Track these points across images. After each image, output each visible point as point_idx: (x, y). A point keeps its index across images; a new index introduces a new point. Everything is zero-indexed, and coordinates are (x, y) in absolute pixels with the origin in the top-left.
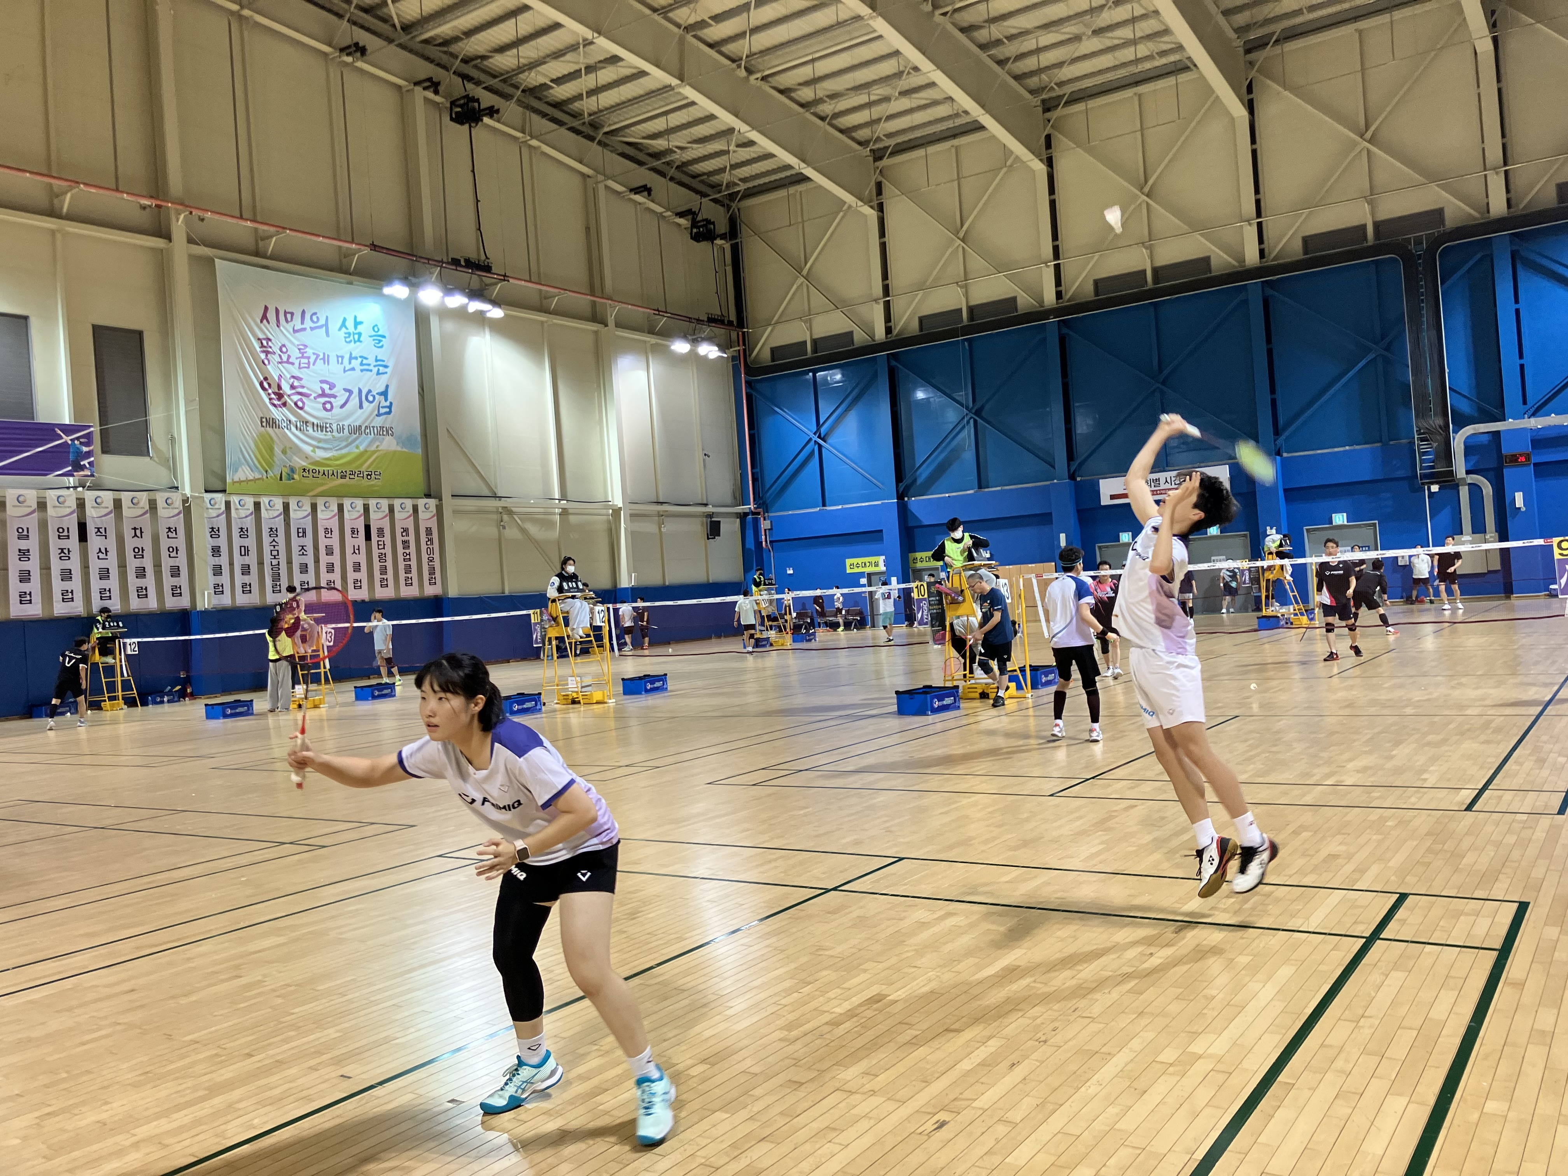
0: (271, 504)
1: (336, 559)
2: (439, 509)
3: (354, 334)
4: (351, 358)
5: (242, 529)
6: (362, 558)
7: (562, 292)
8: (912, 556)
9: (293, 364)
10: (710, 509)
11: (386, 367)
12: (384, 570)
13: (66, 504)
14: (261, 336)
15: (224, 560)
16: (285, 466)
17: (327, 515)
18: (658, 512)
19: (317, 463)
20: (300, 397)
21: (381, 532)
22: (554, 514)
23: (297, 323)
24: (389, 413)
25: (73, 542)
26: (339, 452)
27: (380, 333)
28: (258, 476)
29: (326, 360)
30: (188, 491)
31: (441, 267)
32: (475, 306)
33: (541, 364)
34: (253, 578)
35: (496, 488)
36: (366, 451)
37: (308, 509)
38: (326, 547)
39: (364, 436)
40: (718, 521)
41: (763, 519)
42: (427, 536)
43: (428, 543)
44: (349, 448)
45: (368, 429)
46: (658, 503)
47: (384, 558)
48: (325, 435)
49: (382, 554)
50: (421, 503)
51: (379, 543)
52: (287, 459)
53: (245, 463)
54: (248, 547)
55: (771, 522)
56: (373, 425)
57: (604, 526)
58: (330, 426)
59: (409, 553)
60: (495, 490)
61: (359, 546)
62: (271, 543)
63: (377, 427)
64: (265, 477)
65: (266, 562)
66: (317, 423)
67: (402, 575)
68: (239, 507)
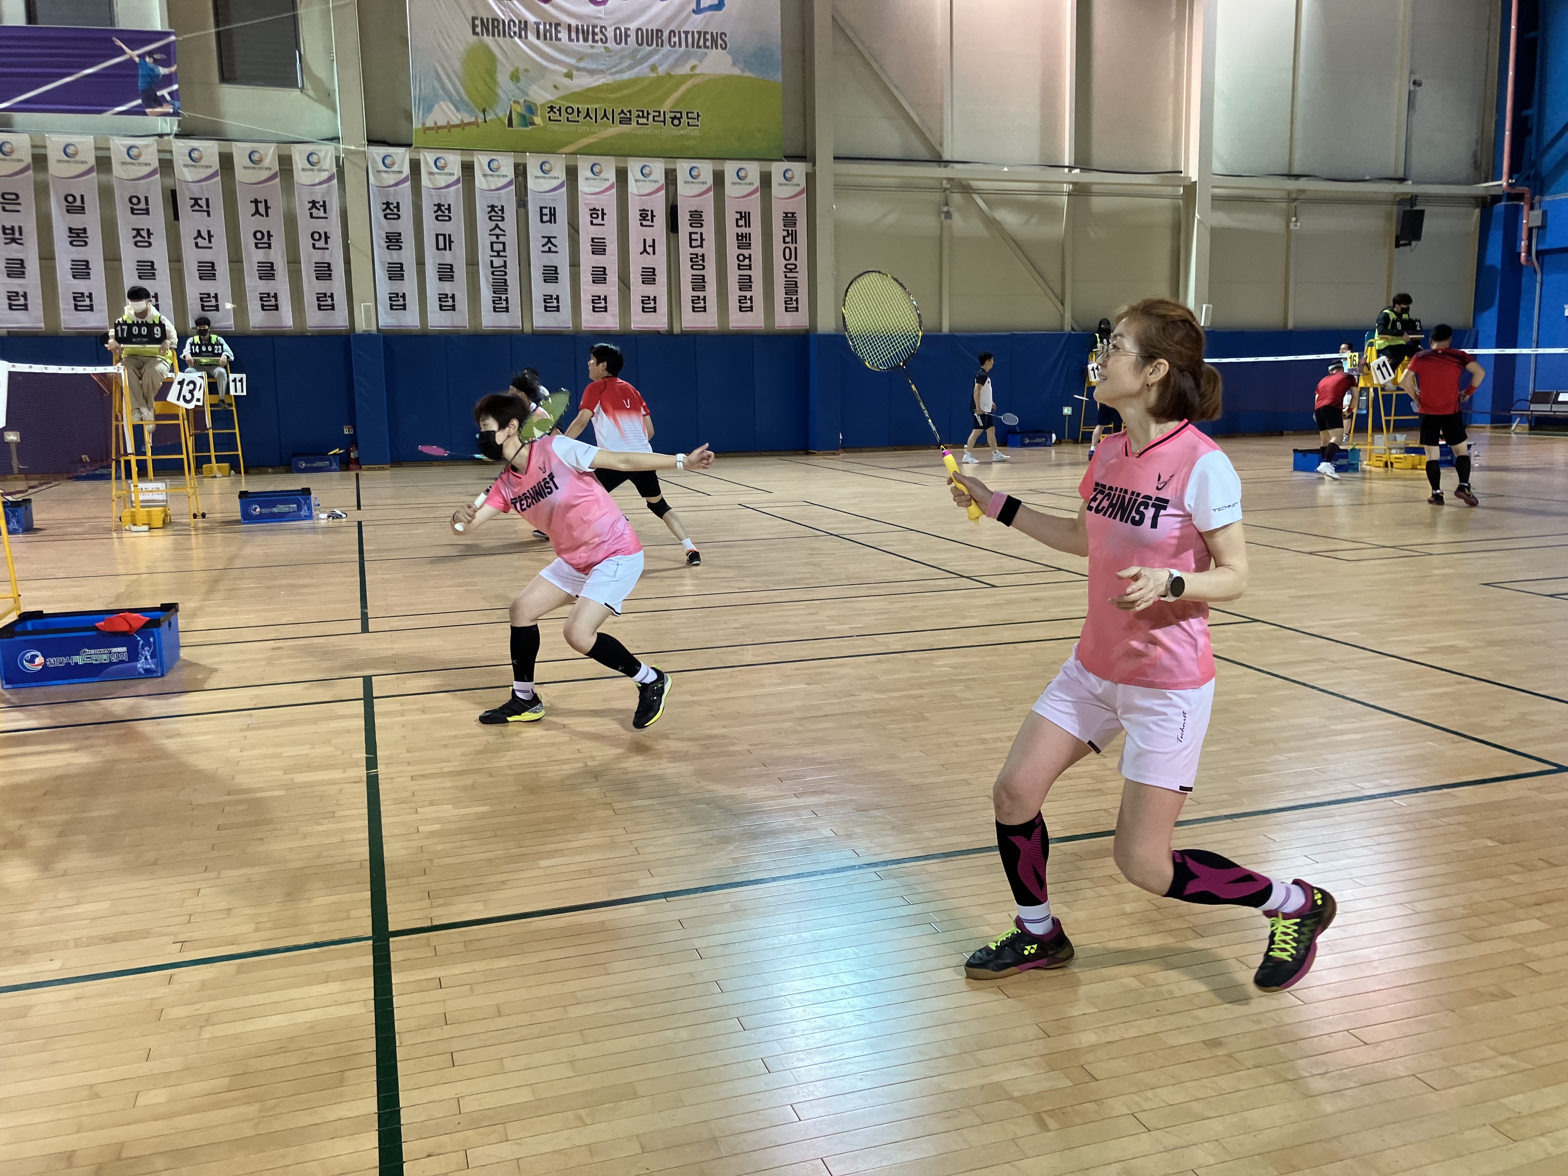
0: (494, 165)
1: (610, 261)
2: (810, 179)
5: (439, 206)
6: (659, 261)
10: (1408, 188)
12: (699, 283)
13: (142, 160)
15: (407, 256)
16: (516, 102)
17: (595, 187)
18: (1289, 193)
19: (574, 96)
21: (696, 218)
22: (1060, 193)
25: (156, 221)
26: (617, 77)
28: (468, 119)
34: (459, 287)
35: (942, 145)
36: (669, 75)
37: (561, 173)
38: (593, 239)
39: (667, 47)
40: (1423, 212)
41: (1526, 208)
42: (785, 226)
43: (787, 239)
44: (636, 70)
45: (675, 36)
46: (1290, 176)
47: (701, 262)
48: (592, 47)
49: (697, 255)
50: (777, 169)
51: (694, 236)
52: (519, 89)
53: (446, 97)
54: (450, 235)
55: (1544, 214)
56: (685, 29)
57: (1166, 218)
58: (601, 31)
59: (750, 255)
60: (938, 148)
61: (654, 240)
62: (491, 231)
63: (693, 32)
64: (480, 120)
65: (483, 261)
66: (577, 26)
67: (734, 293)
68: (435, 170)
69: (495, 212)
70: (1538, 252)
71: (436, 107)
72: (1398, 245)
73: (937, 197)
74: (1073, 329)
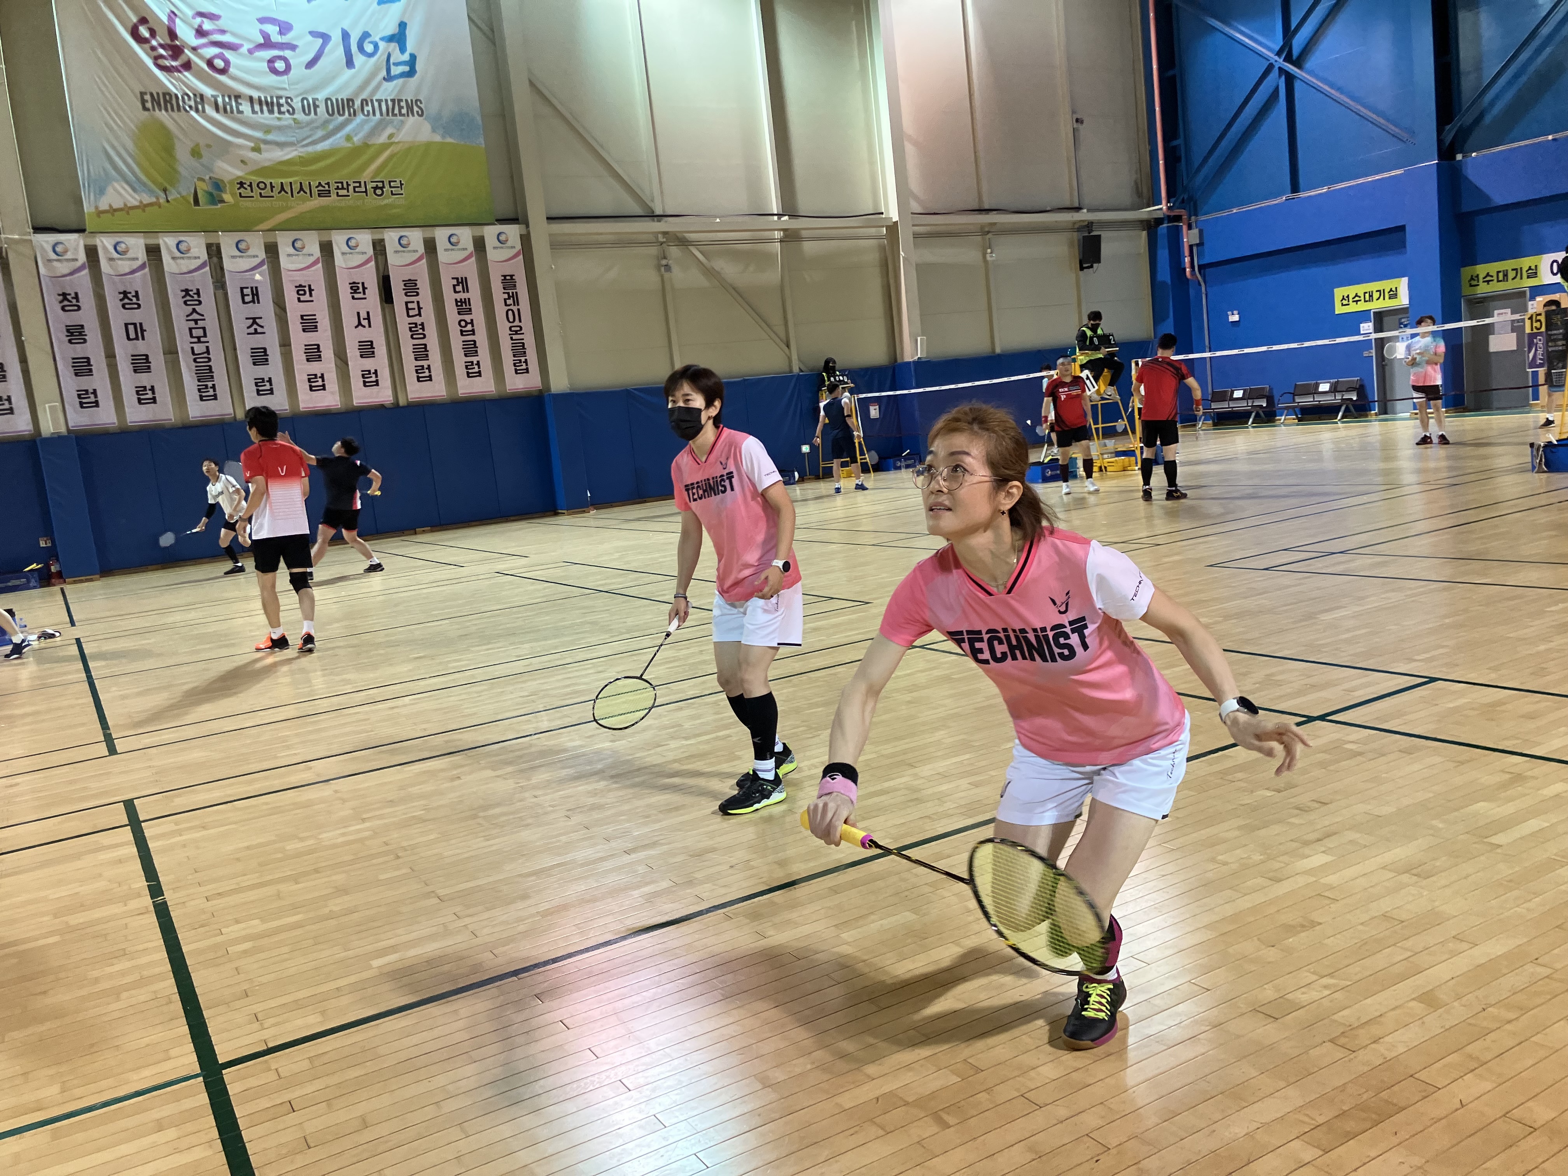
0: (183, 247)
1: (323, 337)
2: (526, 240)
5: (125, 294)
6: (376, 334)
8: (1467, 272)
10: (1084, 216)
12: (422, 353)
15: (93, 348)
16: (201, 179)
17: (299, 263)
18: (982, 227)
19: (265, 171)
20: (215, 51)
21: (411, 287)
22: (771, 240)
24: (410, 73)
26: (310, 149)
28: (147, 200)
34: (157, 378)
35: (653, 200)
36: (366, 146)
37: (259, 251)
38: (302, 316)
39: (360, 117)
40: (1099, 236)
41: (1185, 228)
42: (504, 288)
43: (509, 302)
44: (330, 141)
45: (367, 105)
46: (981, 211)
47: (421, 331)
48: (279, 119)
49: (416, 324)
50: (490, 232)
51: (410, 306)
52: (203, 165)
53: (119, 178)
54: (141, 324)
55: (1201, 232)
56: (377, 96)
57: (873, 257)
58: (287, 103)
59: (472, 320)
60: (650, 204)
61: (368, 313)
62: (188, 316)
63: (386, 101)
64: (162, 201)
65: (183, 350)
66: (260, 98)
67: (459, 359)
68: (116, 255)
69: (190, 296)
70: (1199, 266)
71: (110, 190)
72: (1082, 268)
73: (653, 250)
74: (801, 371)
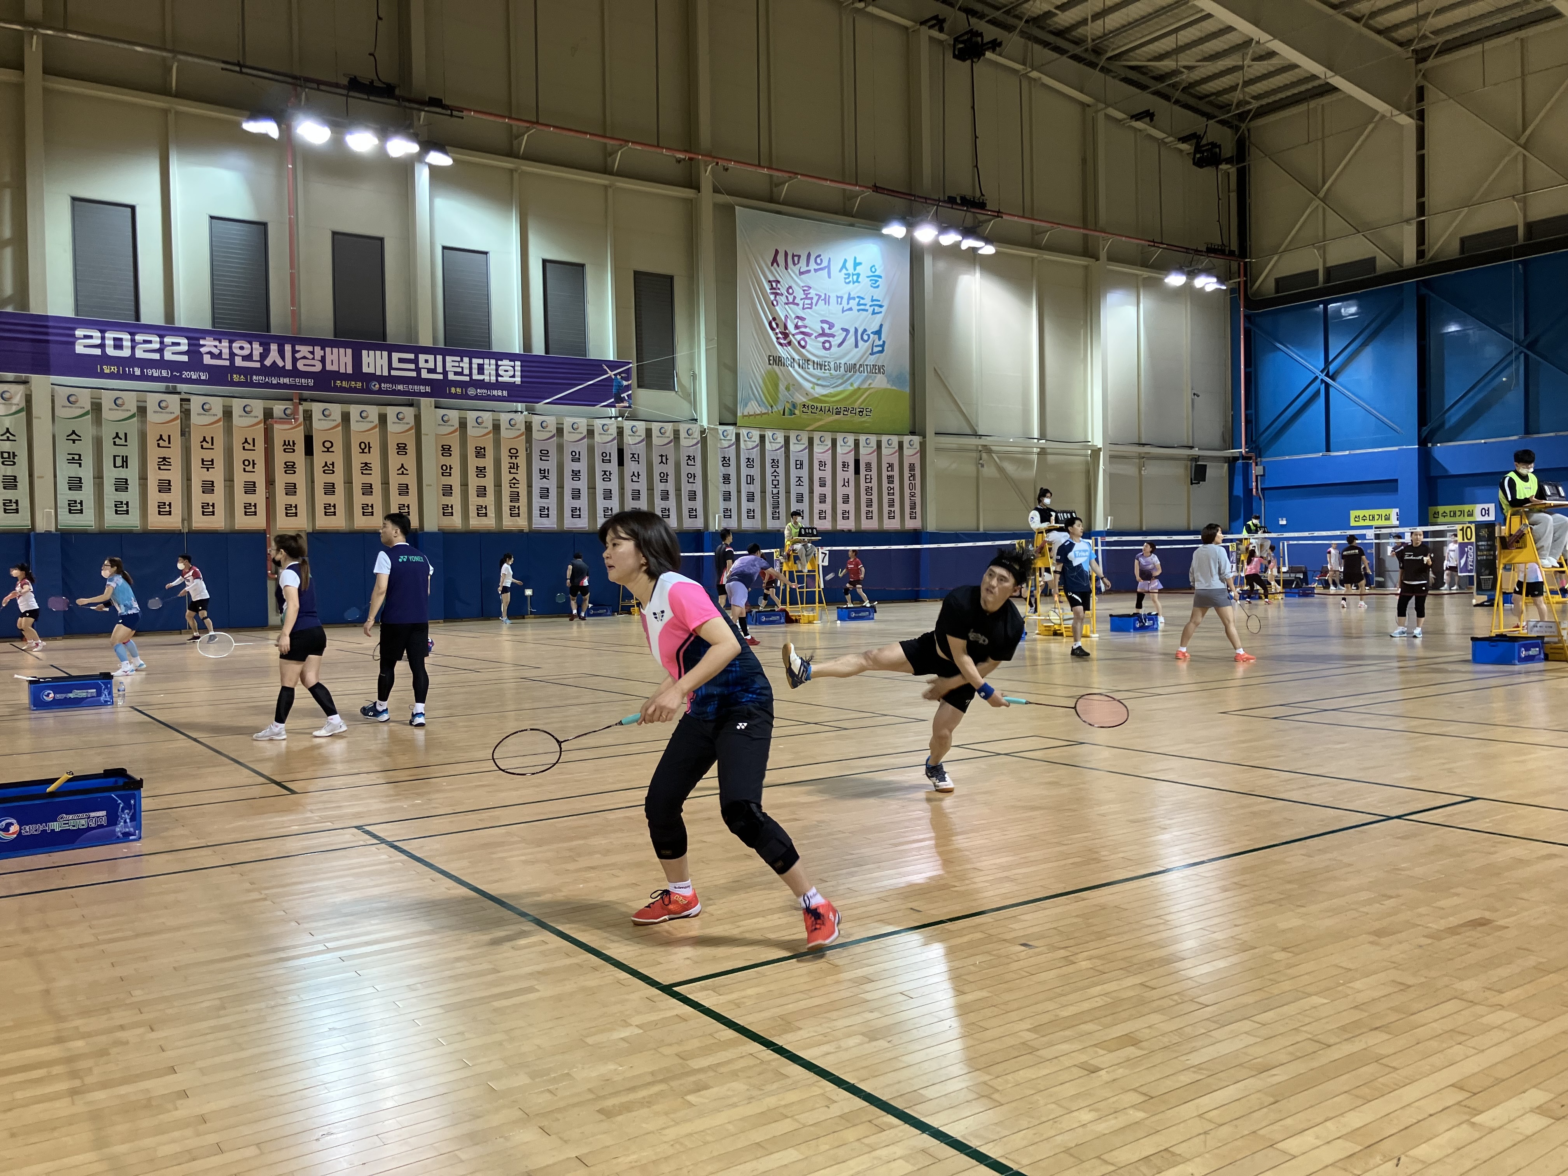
0: (775, 436)
1: (828, 490)
2: (923, 445)
3: (853, 275)
4: (849, 299)
5: (748, 459)
6: (851, 491)
7: (1055, 226)
8: (1432, 509)
9: (798, 305)
10: (1196, 452)
11: (881, 306)
12: (869, 504)
13: (609, 432)
14: (771, 279)
15: (732, 487)
16: (788, 402)
17: (821, 451)
18: (1140, 454)
19: (816, 399)
20: (801, 336)
21: (868, 466)
22: (1032, 453)
23: (803, 267)
24: (881, 352)
25: (613, 466)
26: (835, 390)
27: (876, 274)
28: (764, 411)
29: (827, 300)
30: (705, 423)
31: (938, 205)
32: (968, 243)
33: (1028, 302)
34: (756, 505)
35: (977, 426)
36: (859, 389)
37: (805, 441)
38: (820, 478)
39: (858, 373)
40: (1206, 466)
41: (1255, 464)
42: (910, 471)
43: (911, 479)
44: (844, 386)
45: (862, 367)
46: (1140, 444)
47: (870, 491)
48: (824, 373)
49: (868, 486)
50: (906, 439)
51: (867, 477)
52: (790, 396)
53: (754, 399)
54: (753, 476)
55: (1263, 468)
56: (866, 363)
57: (1081, 468)
58: (828, 364)
59: (893, 487)
60: (976, 428)
61: (848, 479)
62: (772, 473)
63: (870, 366)
64: (770, 412)
65: (768, 491)
66: (817, 361)
67: (886, 509)
68: (747, 439)
69: (775, 463)
70: (1261, 488)
71: (750, 405)
72: (1192, 484)
73: (975, 455)
